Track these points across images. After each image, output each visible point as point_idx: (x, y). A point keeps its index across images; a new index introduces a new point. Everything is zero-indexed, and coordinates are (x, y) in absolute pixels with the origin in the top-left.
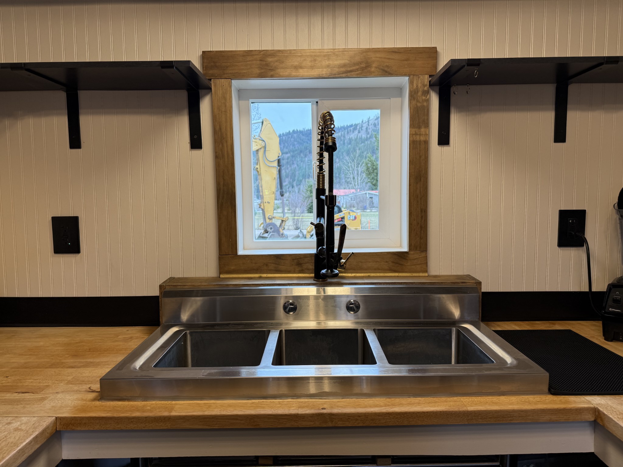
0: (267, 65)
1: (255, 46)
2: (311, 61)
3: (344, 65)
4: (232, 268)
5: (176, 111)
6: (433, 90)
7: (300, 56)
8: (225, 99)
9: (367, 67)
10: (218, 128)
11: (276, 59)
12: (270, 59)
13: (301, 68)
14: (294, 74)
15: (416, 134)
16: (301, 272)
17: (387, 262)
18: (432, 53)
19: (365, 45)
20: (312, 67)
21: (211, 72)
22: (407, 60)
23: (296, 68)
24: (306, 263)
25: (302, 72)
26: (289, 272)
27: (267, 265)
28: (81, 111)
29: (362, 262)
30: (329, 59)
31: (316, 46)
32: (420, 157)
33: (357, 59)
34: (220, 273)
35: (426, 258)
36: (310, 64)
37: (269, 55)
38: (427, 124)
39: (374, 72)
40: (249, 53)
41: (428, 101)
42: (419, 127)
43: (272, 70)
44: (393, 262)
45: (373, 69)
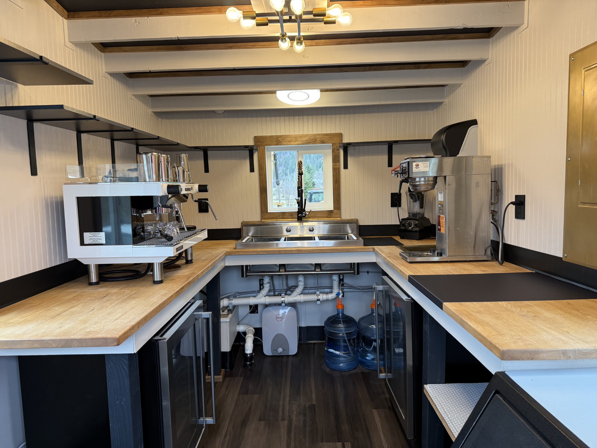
0: (279, 141)
1: (274, 134)
2: (295, 139)
3: (307, 140)
4: (266, 217)
5: (245, 158)
6: (341, 148)
7: (291, 137)
8: (263, 153)
9: (315, 141)
10: (260, 164)
11: (282, 138)
12: (280, 139)
13: (291, 141)
14: (289, 144)
15: (335, 165)
16: (292, 218)
17: (325, 214)
18: (340, 135)
19: (315, 133)
20: (295, 141)
21: (258, 144)
22: (330, 138)
23: (289, 142)
24: (294, 215)
25: (291, 143)
26: (288, 219)
27: (279, 216)
28: (209, 159)
29: (315, 214)
30: (301, 138)
31: (297, 133)
32: (337, 174)
33: (312, 138)
34: (262, 219)
35: (340, 212)
36: (294, 140)
37: (279, 137)
38: (339, 161)
39: (318, 143)
40: (272, 136)
41: (339, 153)
42: (336, 163)
43: (280, 143)
44: (328, 214)
45: (318, 141)
